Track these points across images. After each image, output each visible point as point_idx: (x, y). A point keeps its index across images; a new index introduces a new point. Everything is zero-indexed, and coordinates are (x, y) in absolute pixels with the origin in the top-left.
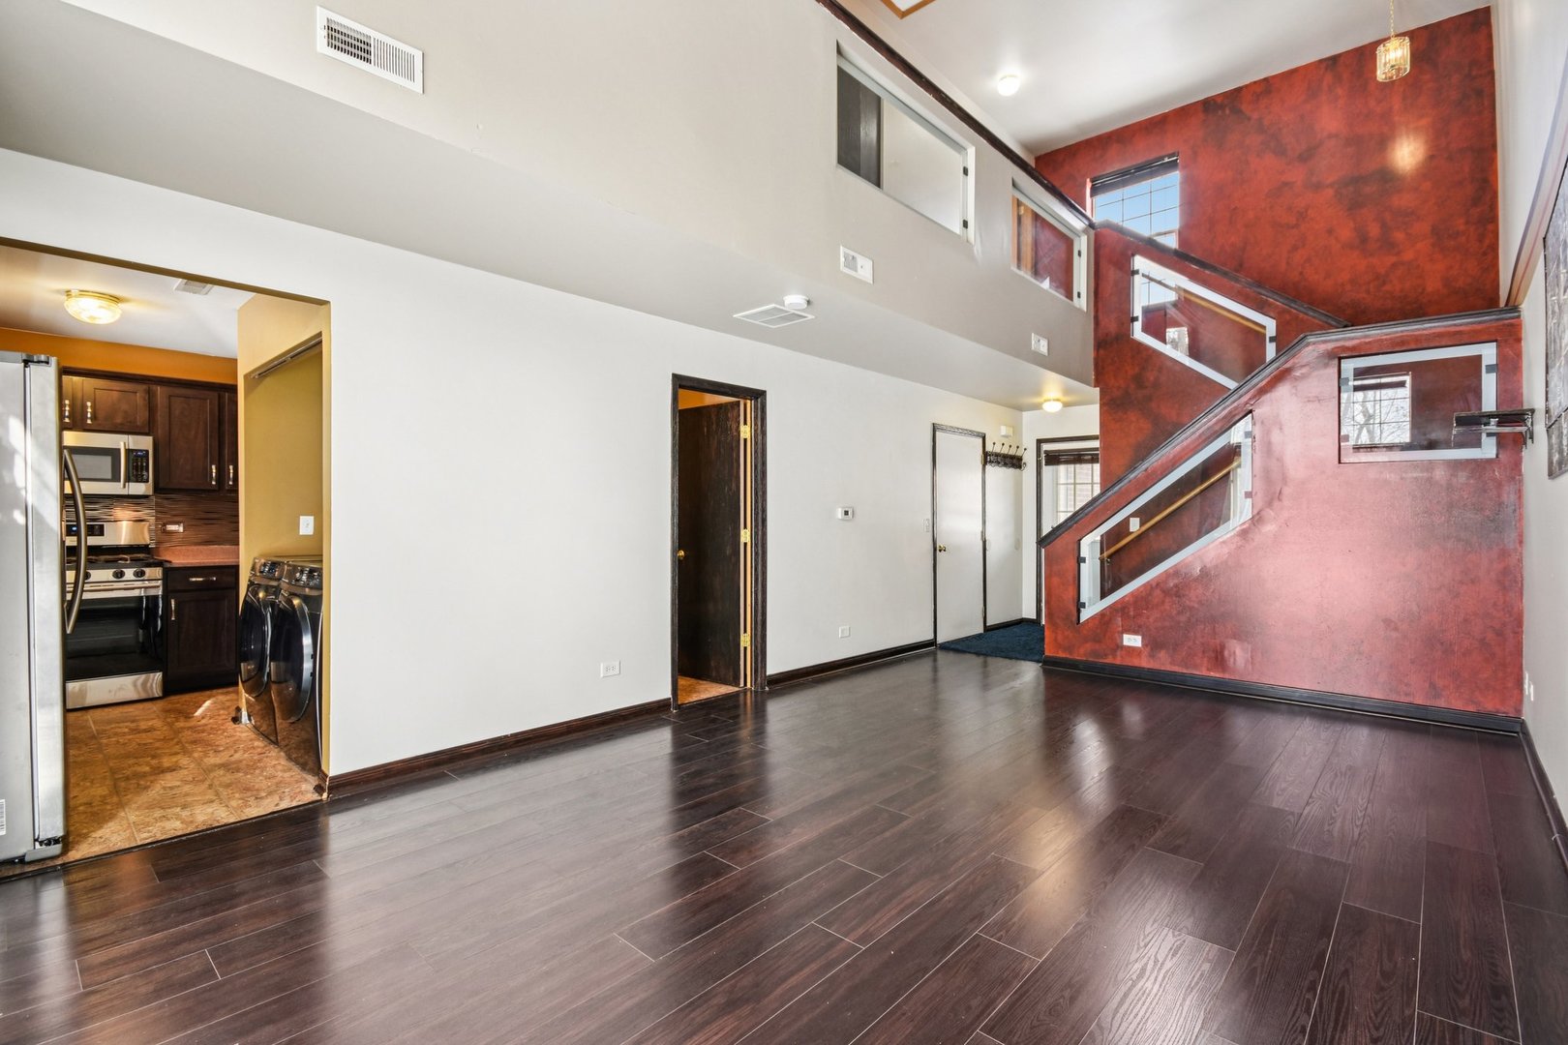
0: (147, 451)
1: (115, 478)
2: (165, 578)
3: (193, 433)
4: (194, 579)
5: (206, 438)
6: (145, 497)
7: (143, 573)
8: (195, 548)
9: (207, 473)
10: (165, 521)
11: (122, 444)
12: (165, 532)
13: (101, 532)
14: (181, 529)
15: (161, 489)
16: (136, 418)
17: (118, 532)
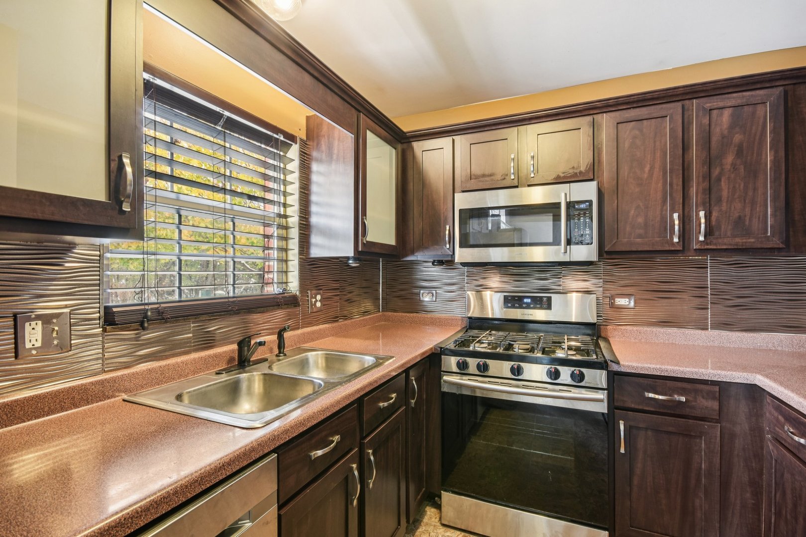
0: (591, 202)
1: (556, 242)
2: (611, 389)
3: (647, 169)
4: (651, 395)
5: (665, 173)
6: (590, 263)
7: (581, 377)
8: (648, 329)
9: (665, 227)
10: (613, 292)
11: (563, 195)
12: (612, 306)
13: (547, 305)
14: (632, 304)
15: (608, 253)
16: (579, 162)
17: (567, 304)
